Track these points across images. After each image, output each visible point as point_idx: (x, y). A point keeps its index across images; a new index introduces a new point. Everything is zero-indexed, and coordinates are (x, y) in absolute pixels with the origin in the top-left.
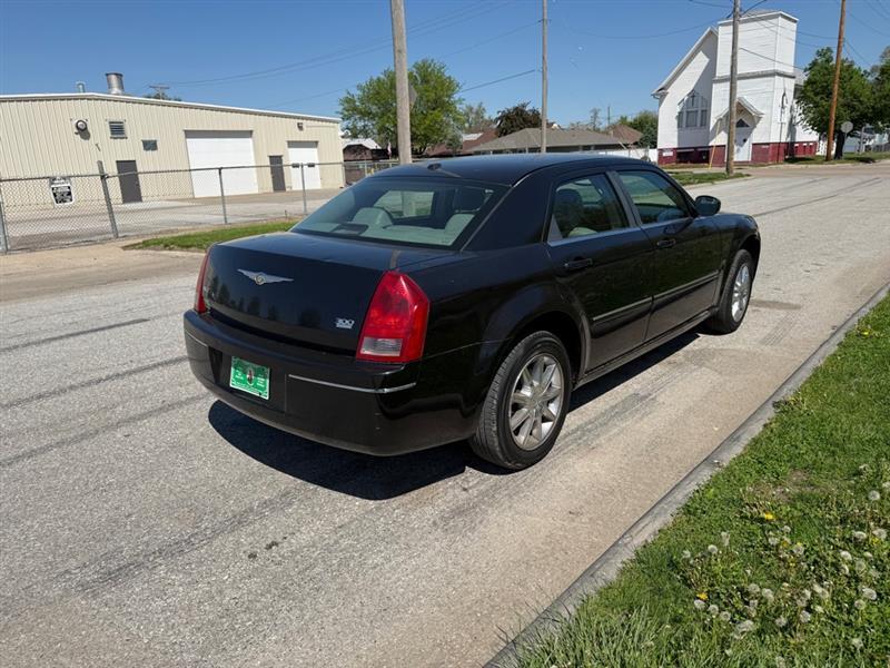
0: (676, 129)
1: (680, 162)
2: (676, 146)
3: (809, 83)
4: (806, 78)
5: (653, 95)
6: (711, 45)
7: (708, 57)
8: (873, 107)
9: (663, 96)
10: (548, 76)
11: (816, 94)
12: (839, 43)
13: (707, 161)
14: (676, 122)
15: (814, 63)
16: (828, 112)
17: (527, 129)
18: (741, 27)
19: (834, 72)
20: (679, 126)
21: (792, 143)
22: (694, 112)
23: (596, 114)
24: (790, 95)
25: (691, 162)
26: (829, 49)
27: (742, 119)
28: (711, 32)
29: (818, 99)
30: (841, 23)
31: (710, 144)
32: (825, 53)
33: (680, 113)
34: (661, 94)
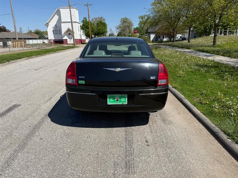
0: (53, 34)
1: (56, 43)
2: (54, 39)
3: (83, 25)
4: (82, 24)
5: (45, 25)
6: (58, 13)
7: (58, 16)
8: (97, 32)
9: (48, 25)
10: (14, 16)
11: (85, 28)
12: (89, 16)
13: (63, 43)
14: (53, 32)
15: (83, 21)
16: (89, 32)
17: (3, 32)
18: (72, 9)
19: (89, 23)
20: (54, 34)
21: (81, 39)
22: (57, 30)
23: (21, 29)
24: (80, 28)
25: (59, 43)
26: (86, 18)
27: (70, 33)
28: (58, 10)
29: (86, 29)
30: (88, 12)
31: (63, 39)
32: (85, 18)
33: (53, 30)
34: (47, 25)
